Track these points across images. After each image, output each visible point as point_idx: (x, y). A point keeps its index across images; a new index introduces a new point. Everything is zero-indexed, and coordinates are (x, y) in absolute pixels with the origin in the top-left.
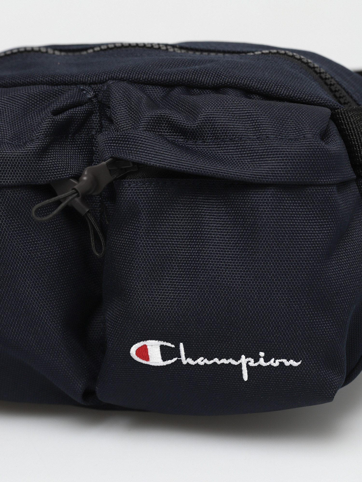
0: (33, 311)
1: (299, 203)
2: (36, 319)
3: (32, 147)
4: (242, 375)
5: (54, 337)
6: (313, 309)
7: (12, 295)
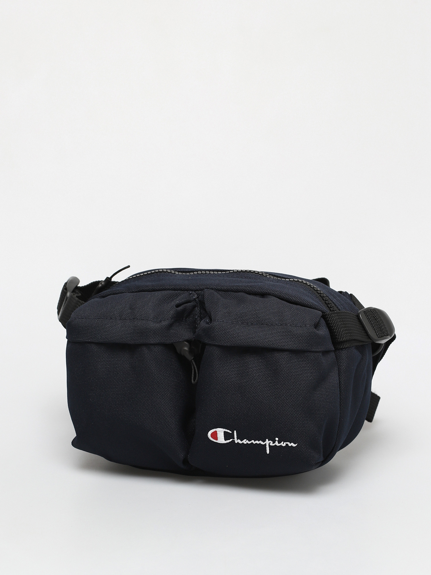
0: (161, 412)
1: (301, 360)
2: (162, 416)
3: (165, 323)
4: (266, 450)
5: (171, 427)
6: (305, 416)
7: (150, 402)
